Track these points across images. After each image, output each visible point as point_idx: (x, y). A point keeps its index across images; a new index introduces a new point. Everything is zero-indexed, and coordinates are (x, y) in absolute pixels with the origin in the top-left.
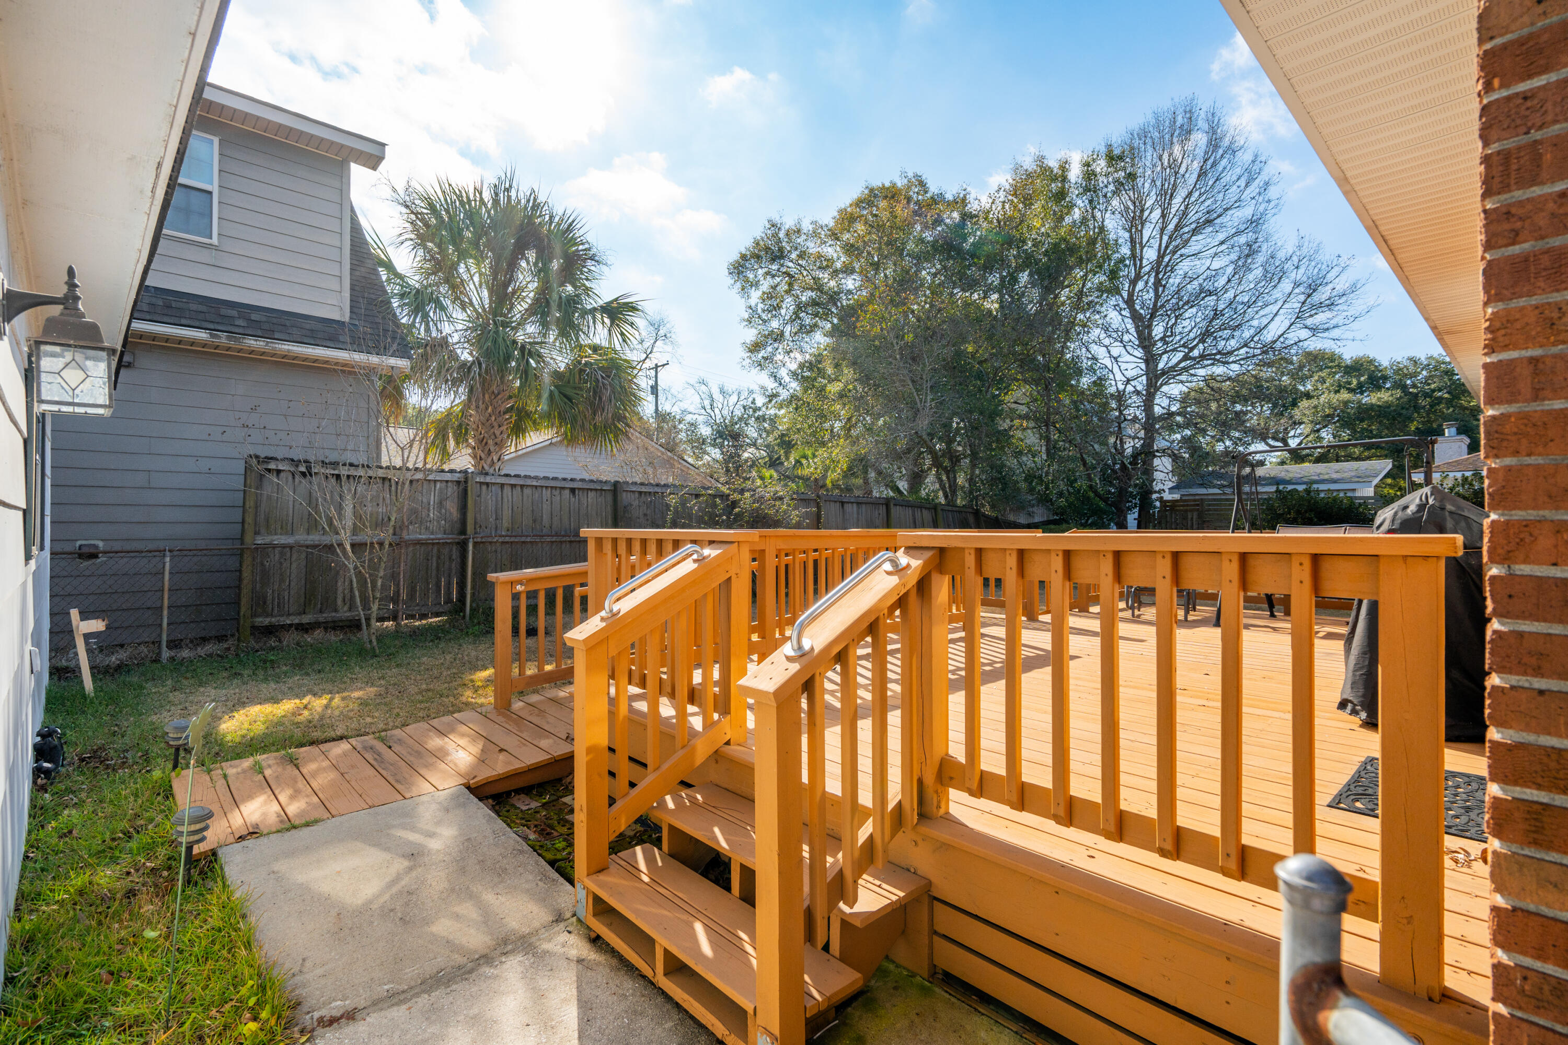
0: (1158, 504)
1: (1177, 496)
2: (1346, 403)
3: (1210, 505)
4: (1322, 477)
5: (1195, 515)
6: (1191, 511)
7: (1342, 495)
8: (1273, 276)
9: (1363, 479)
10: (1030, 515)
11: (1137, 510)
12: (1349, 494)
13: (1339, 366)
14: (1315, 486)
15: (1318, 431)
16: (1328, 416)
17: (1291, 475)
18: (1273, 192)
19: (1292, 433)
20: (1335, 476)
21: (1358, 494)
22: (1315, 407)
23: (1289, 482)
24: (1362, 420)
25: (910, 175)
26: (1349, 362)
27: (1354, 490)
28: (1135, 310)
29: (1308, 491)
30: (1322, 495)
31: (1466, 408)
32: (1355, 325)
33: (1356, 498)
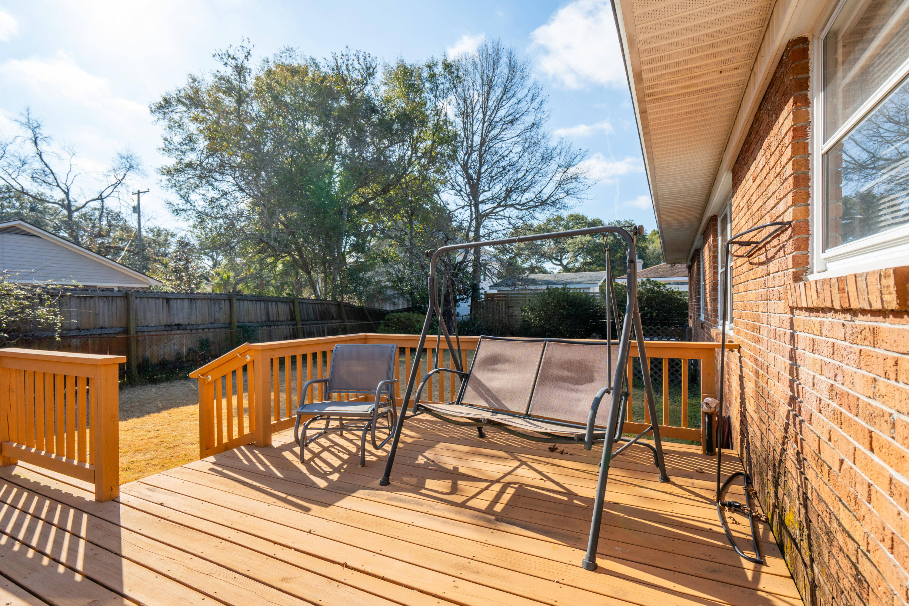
0: (483, 296)
1: (495, 292)
2: (589, 242)
3: (511, 297)
4: (573, 280)
5: (504, 303)
6: (501, 300)
7: (582, 291)
8: (546, 159)
9: (593, 282)
10: (394, 304)
11: (470, 300)
12: (586, 291)
13: (585, 222)
14: (568, 286)
15: (576, 256)
16: (580, 248)
17: (557, 279)
18: (545, 107)
19: (564, 257)
20: (579, 280)
21: (591, 291)
22: (575, 243)
23: (554, 283)
24: (596, 251)
25: (308, 58)
26: (590, 221)
27: (589, 288)
28: (469, 174)
29: (564, 289)
30: (571, 291)
31: (640, 247)
32: (588, 191)
33: (590, 293)
